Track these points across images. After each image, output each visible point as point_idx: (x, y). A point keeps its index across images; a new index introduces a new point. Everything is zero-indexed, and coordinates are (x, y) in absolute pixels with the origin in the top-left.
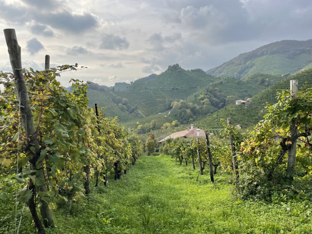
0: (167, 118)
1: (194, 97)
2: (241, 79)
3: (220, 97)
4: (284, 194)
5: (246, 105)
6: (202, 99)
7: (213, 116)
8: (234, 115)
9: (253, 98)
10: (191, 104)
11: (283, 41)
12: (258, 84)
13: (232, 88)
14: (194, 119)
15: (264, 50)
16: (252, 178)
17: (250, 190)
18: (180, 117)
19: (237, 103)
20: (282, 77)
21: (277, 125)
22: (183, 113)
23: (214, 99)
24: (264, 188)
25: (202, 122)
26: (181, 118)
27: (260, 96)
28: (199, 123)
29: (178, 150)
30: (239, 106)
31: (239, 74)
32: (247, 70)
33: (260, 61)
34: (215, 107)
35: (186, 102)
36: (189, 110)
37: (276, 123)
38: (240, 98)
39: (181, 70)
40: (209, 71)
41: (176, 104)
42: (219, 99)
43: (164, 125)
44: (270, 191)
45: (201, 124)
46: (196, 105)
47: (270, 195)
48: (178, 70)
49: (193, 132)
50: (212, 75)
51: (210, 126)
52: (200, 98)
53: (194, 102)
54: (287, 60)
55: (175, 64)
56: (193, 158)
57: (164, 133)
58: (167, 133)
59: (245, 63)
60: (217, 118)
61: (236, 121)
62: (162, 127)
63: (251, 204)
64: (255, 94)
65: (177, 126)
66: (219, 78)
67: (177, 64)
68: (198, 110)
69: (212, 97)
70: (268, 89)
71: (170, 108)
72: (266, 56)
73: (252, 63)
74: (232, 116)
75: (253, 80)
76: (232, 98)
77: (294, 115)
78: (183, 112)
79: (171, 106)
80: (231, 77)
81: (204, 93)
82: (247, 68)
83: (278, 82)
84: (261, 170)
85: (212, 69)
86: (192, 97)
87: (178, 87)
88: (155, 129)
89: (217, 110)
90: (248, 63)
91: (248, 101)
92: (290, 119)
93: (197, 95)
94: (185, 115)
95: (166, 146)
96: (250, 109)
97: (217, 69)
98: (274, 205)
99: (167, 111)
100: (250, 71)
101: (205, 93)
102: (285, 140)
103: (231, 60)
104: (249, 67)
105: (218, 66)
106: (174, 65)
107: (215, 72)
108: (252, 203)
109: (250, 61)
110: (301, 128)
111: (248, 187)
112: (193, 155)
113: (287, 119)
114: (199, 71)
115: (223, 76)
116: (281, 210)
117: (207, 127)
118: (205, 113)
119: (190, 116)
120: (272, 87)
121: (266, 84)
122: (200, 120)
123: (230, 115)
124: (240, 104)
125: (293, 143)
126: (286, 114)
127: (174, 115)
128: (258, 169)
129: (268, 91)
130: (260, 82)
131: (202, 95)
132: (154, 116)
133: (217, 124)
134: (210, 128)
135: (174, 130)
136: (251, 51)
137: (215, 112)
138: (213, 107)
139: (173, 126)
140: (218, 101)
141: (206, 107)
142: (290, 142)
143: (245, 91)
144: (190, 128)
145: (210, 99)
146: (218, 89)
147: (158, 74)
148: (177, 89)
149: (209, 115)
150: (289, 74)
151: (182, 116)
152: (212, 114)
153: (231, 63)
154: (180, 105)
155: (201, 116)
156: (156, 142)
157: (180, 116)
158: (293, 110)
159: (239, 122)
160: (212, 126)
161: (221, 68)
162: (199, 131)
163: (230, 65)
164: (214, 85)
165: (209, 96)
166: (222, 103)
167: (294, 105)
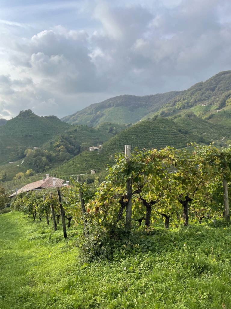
0: (20, 168)
1: (49, 144)
2: (93, 127)
3: (75, 144)
4: (123, 250)
5: (99, 152)
6: (58, 146)
7: (69, 163)
8: (89, 161)
9: (104, 144)
10: (46, 151)
11: (125, 95)
12: (108, 132)
13: (86, 135)
14: (50, 167)
15: (111, 102)
16: (97, 238)
17: (95, 250)
18: (36, 165)
19: (90, 150)
20: (126, 126)
21: (117, 186)
22: (38, 161)
23: (70, 145)
24: (107, 247)
25: (58, 169)
26: (36, 167)
27: (109, 142)
28: (55, 171)
29: (30, 206)
30: (93, 152)
31: (91, 122)
32: (98, 119)
33: (108, 111)
34: (71, 154)
35: (42, 149)
36: (45, 157)
37: (115, 183)
38: (93, 144)
39: (34, 117)
40: (63, 118)
41: (30, 152)
42: (74, 146)
43: (17, 175)
44: (112, 249)
45: (57, 171)
46: (52, 152)
47: (112, 253)
48: (31, 116)
49: (48, 181)
50: (66, 122)
51: (66, 173)
52: (55, 145)
53: (49, 149)
54: (129, 112)
55: (27, 109)
56: (47, 213)
57: (17, 184)
58: (20, 184)
59: (96, 112)
60: (73, 164)
61: (90, 166)
62: (14, 178)
63: (95, 266)
64: (105, 141)
65: (32, 176)
66: (74, 126)
67: (29, 110)
68: (53, 157)
69: (67, 144)
70: (115, 137)
71: (23, 156)
72: (113, 107)
73: (102, 113)
74: (86, 162)
75: (104, 128)
76: (86, 145)
77: (128, 175)
78: (39, 159)
79: (25, 154)
80: (84, 125)
81: (59, 140)
82: (98, 117)
83: (123, 130)
84: (104, 230)
85: (66, 117)
86: (47, 144)
87: (32, 134)
88: (6, 180)
89: (72, 157)
90: (98, 113)
91: (100, 148)
92: (126, 179)
93: (53, 142)
94: (41, 163)
95: (17, 201)
96: (102, 154)
97: (71, 117)
98: (115, 263)
99: (20, 160)
100: (100, 120)
101: (61, 140)
102: (123, 198)
103: (84, 109)
104: (100, 116)
105: (72, 114)
106: (26, 111)
107: (70, 119)
108: (97, 264)
109: (100, 112)
110: (135, 186)
111: (93, 248)
112: (46, 210)
113: (123, 180)
114: (53, 118)
115: (77, 124)
116: (120, 267)
117: (63, 174)
118: (62, 160)
119: (46, 164)
120: (119, 135)
121: (114, 132)
122: (56, 167)
123: (85, 161)
124: (93, 151)
125: (129, 200)
126: (123, 175)
127: (28, 164)
128: (102, 228)
129: (116, 138)
130: (109, 130)
131: (57, 142)
132: (4, 165)
133: (73, 170)
134: (66, 175)
135: (29, 180)
136: (100, 102)
137: (71, 158)
138: (69, 154)
139: (27, 175)
140: (74, 148)
141: (62, 154)
142: (127, 200)
143: (97, 138)
144: (46, 177)
145: (66, 146)
146: (73, 136)
147: (8, 120)
148: (31, 136)
149: (65, 162)
150: (131, 124)
151: (37, 164)
152: (68, 161)
153: (84, 112)
154: (35, 153)
155: (57, 164)
156: (7, 196)
157: (34, 165)
158: (128, 171)
159: (93, 167)
160: (69, 173)
161: (75, 116)
162: (55, 180)
163: (83, 113)
164: (69, 132)
165: (65, 144)
166: (77, 150)
167: (128, 167)
